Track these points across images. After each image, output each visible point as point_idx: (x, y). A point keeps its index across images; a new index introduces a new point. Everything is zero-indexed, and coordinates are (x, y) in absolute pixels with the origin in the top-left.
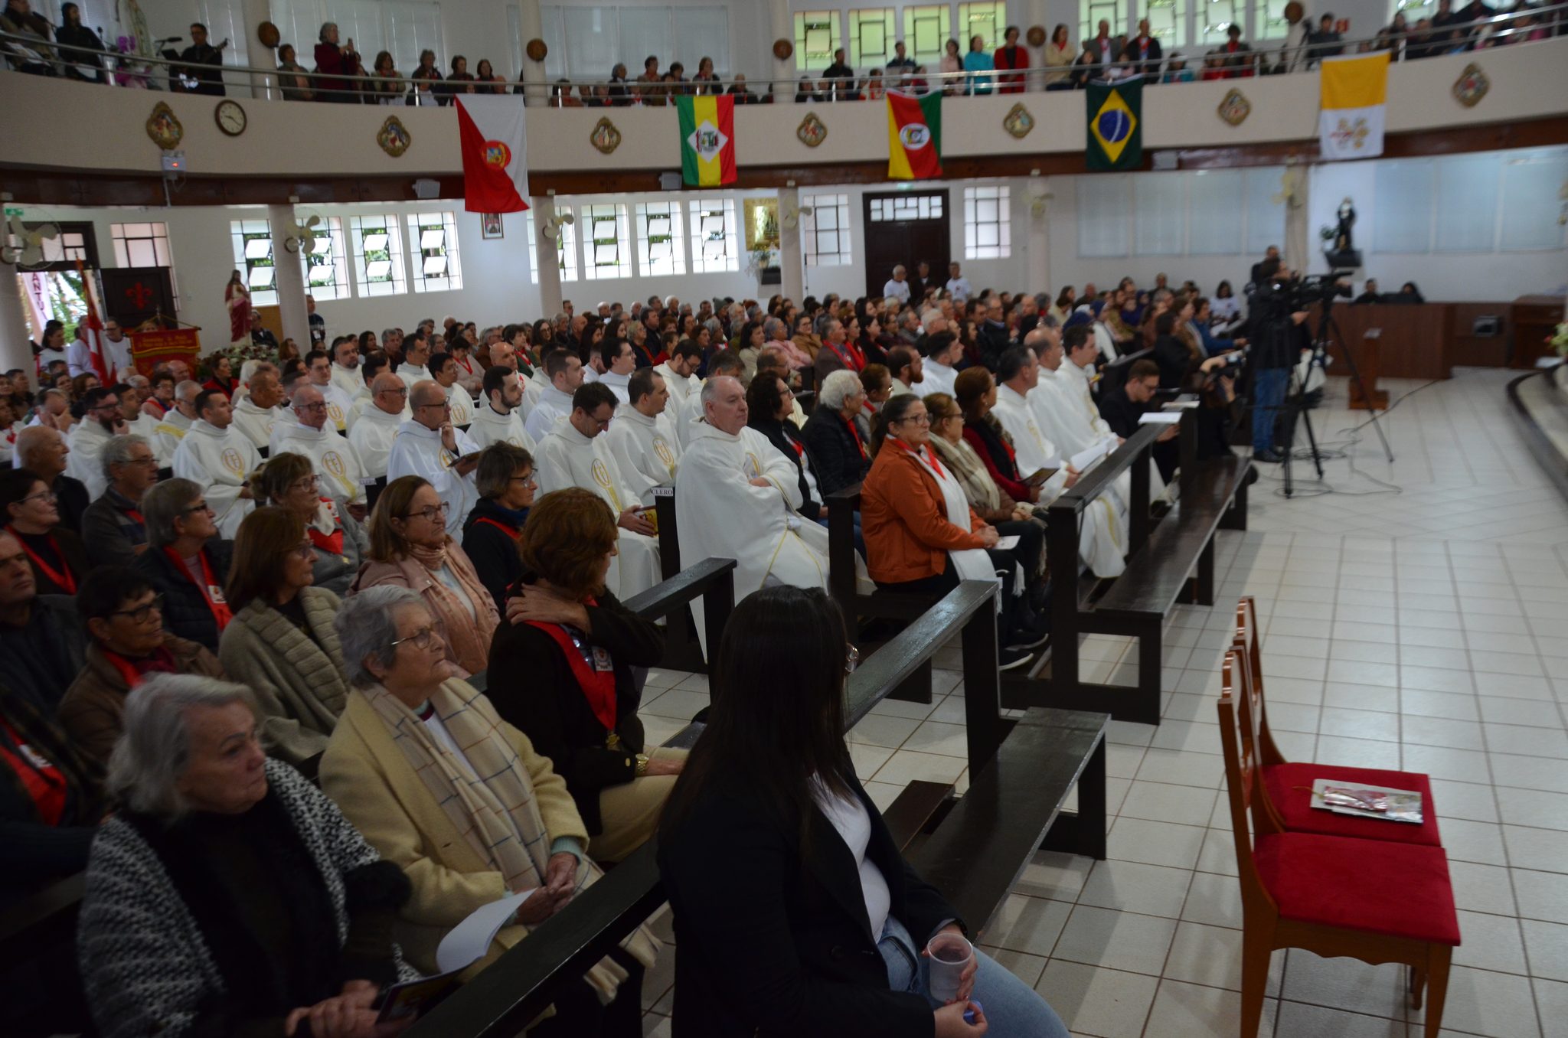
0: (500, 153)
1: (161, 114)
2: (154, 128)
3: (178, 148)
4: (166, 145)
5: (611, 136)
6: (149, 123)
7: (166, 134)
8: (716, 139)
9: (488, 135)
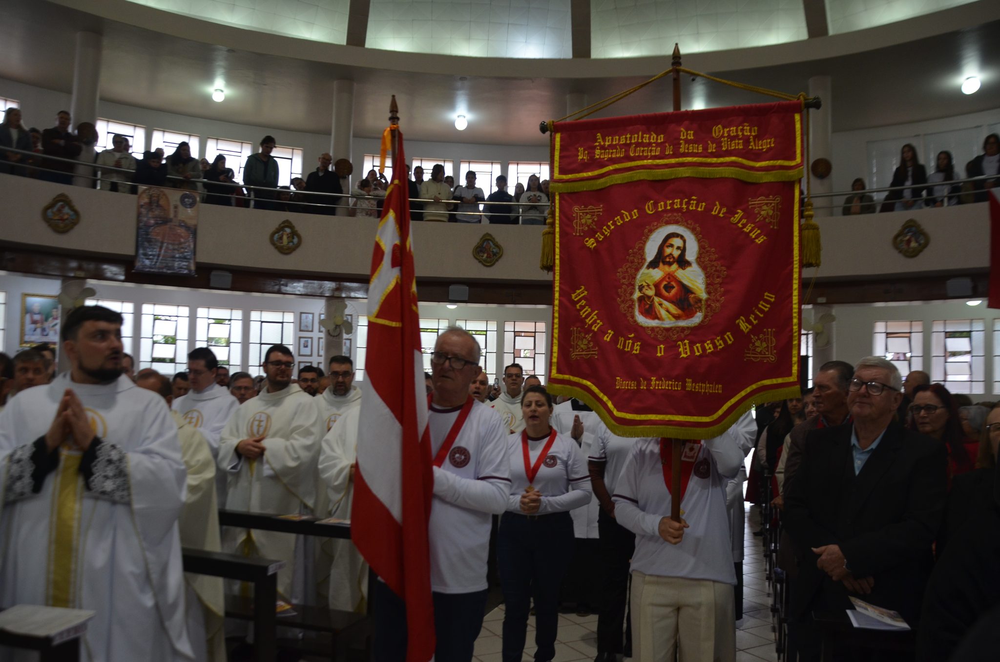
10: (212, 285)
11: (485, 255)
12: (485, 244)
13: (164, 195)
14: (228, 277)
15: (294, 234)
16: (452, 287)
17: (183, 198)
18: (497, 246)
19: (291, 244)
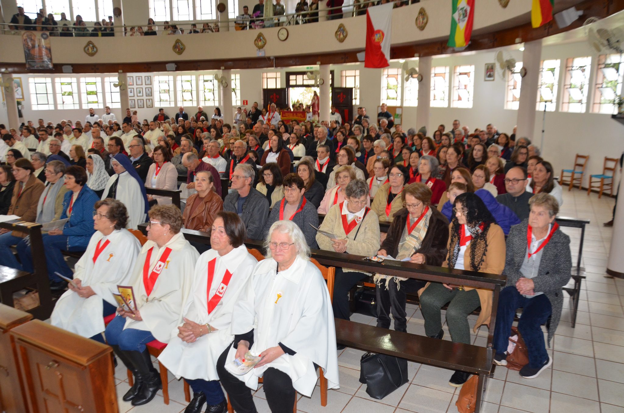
0: (380, 36)
1: (260, 37)
2: (256, 42)
3: (265, 48)
4: (260, 48)
5: (423, 19)
6: (255, 40)
7: (260, 44)
8: (466, 11)
9: (376, 27)
10: (64, 72)
11: (178, 50)
12: (177, 44)
13: (34, 34)
14: (70, 68)
15: (94, 47)
16: (167, 65)
17: (42, 35)
18: (182, 44)
19: (93, 52)
